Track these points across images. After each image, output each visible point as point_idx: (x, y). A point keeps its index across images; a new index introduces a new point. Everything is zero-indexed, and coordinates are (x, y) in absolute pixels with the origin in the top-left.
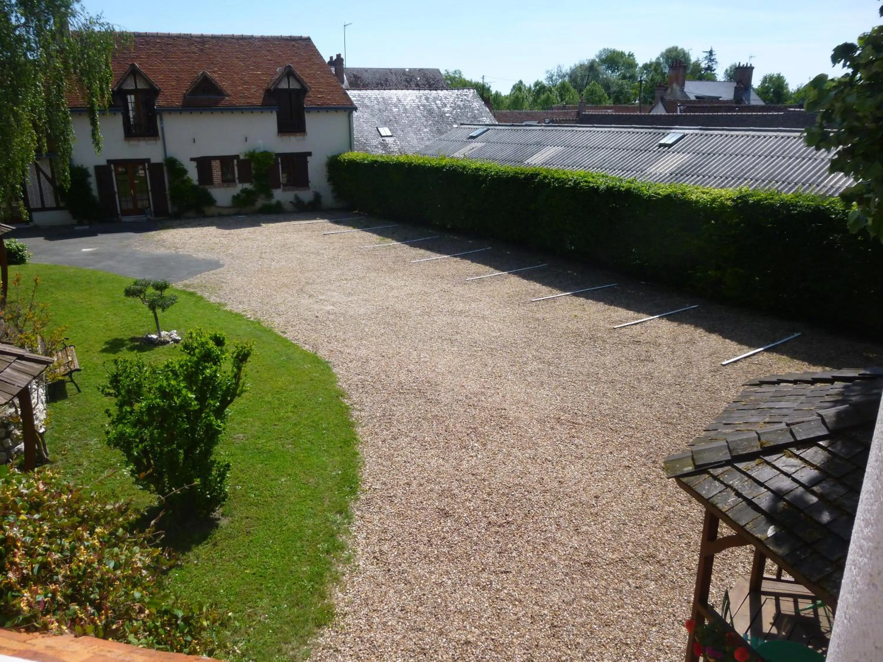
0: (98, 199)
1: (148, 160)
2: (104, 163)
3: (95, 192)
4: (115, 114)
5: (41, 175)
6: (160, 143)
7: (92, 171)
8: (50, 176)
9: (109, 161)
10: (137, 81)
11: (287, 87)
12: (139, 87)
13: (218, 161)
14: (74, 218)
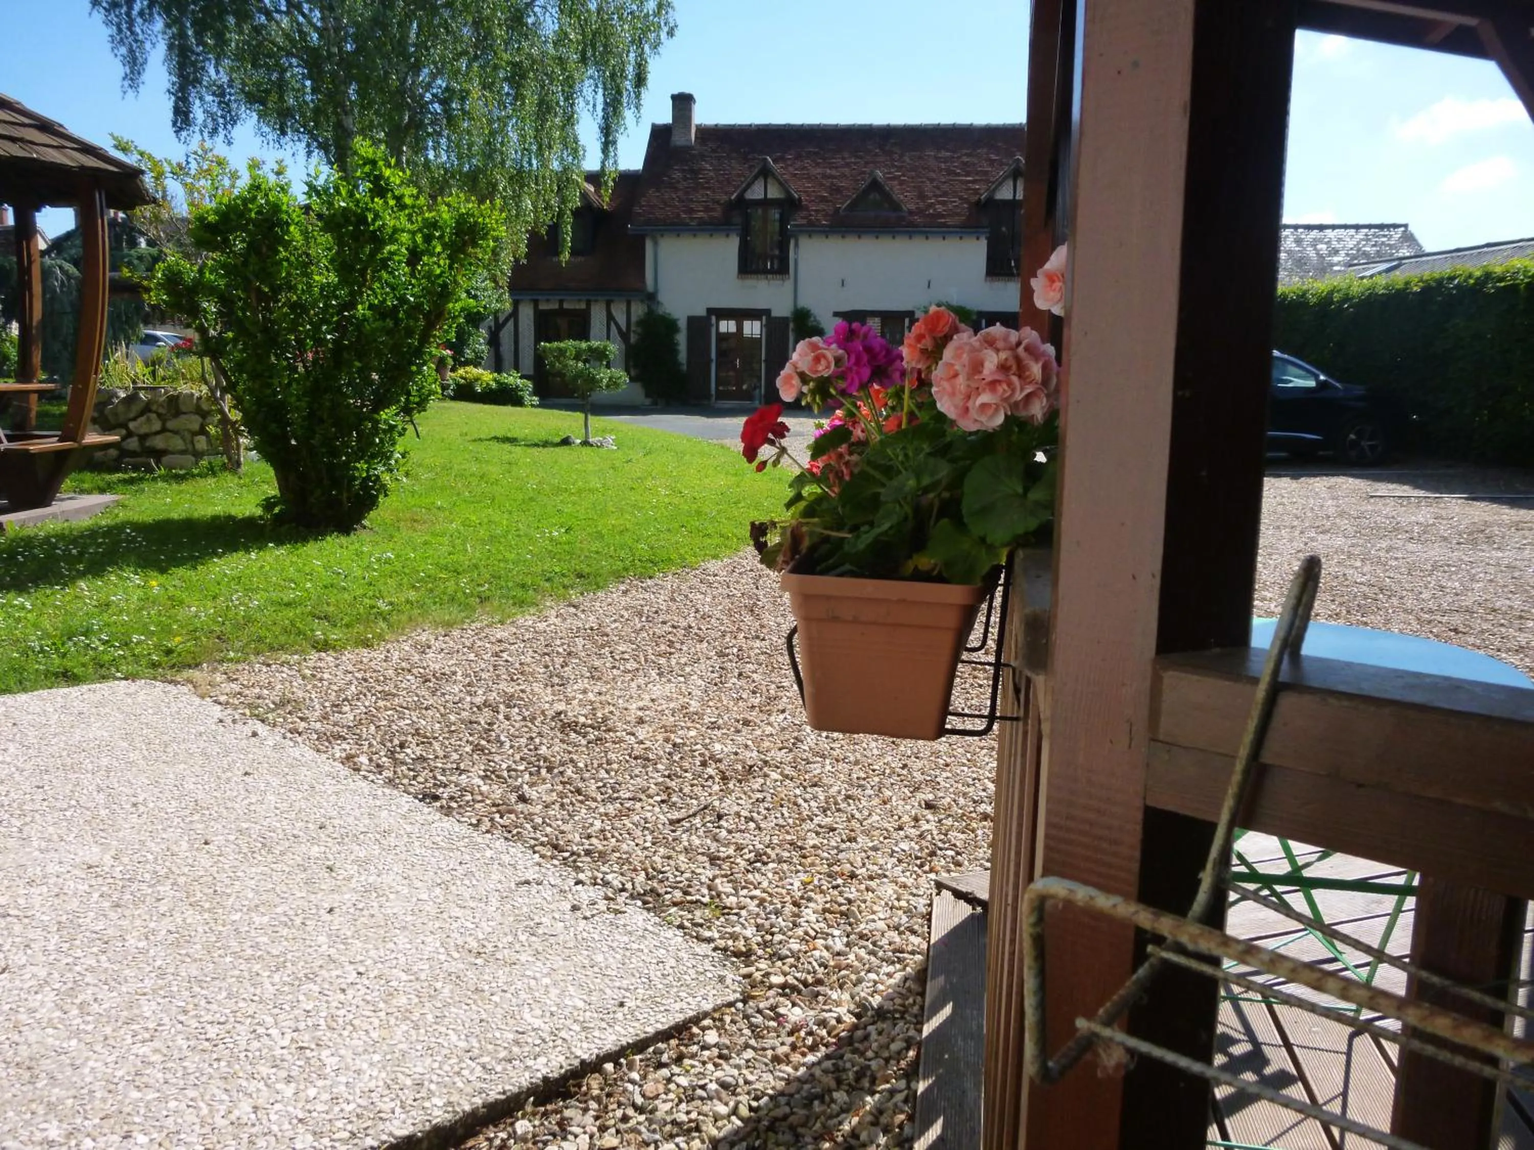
0: (685, 368)
1: (767, 312)
2: (703, 313)
3: (683, 356)
4: (728, 236)
5: (613, 327)
6: (789, 284)
7: (683, 324)
8: (624, 329)
9: (710, 311)
10: (769, 187)
11: (1011, 197)
12: (769, 196)
13: (877, 320)
14: (647, 395)
